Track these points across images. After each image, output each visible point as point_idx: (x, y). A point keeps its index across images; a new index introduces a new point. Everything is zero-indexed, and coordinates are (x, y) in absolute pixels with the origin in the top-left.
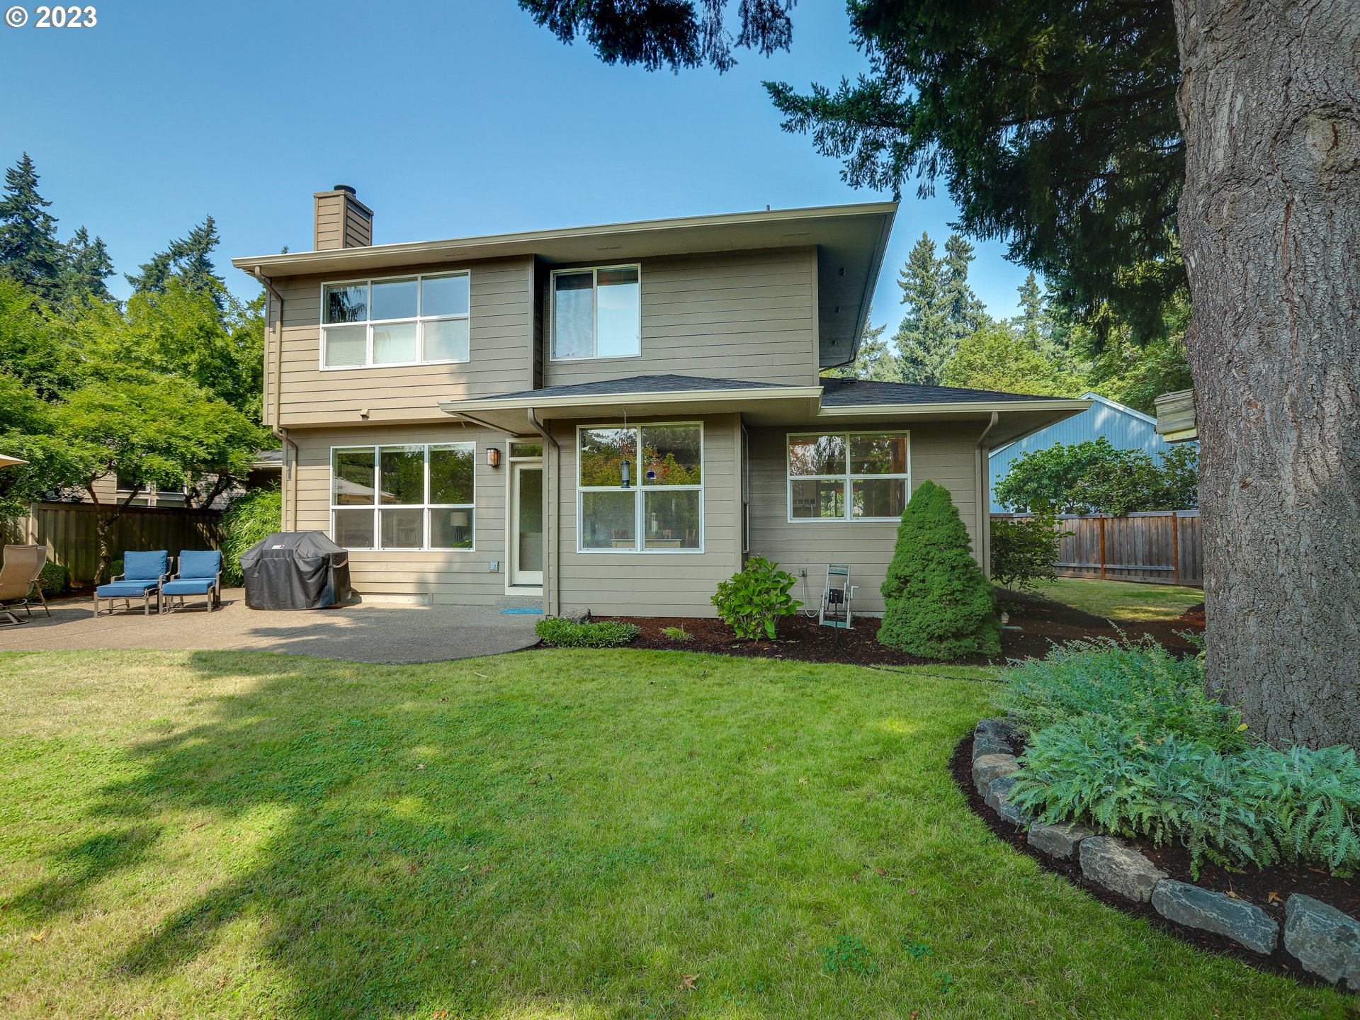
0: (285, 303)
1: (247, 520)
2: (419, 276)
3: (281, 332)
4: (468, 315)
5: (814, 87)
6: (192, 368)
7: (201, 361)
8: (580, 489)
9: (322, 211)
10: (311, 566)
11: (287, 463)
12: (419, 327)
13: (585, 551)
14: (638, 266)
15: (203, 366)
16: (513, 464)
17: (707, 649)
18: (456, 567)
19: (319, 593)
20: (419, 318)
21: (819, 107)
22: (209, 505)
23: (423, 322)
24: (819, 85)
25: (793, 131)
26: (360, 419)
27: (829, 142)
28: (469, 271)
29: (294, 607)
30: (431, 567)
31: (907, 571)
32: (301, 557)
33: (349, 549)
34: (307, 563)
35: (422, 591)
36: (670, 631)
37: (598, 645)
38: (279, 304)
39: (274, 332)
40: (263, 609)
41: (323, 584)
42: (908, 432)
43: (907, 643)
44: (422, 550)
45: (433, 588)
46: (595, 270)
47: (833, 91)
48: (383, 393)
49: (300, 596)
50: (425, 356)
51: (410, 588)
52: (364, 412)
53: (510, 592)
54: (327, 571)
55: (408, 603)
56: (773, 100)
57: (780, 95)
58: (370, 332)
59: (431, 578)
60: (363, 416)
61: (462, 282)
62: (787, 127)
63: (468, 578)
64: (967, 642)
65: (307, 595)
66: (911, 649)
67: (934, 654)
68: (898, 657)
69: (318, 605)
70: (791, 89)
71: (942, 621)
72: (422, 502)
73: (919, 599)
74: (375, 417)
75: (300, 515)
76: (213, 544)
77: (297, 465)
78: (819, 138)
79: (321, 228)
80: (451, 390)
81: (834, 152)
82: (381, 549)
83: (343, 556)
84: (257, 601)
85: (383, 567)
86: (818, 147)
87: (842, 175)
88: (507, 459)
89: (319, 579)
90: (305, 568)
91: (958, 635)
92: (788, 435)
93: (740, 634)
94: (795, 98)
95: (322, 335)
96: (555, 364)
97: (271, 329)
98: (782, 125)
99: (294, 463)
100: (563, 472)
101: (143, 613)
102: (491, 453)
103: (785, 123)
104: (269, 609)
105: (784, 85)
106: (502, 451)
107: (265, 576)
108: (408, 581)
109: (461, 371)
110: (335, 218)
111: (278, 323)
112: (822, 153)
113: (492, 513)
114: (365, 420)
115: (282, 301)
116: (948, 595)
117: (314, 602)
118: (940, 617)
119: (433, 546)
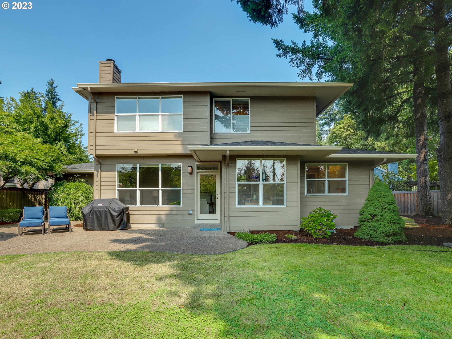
0: (98, 104)
1: (61, 194)
2: (160, 96)
3: (96, 115)
4: (182, 113)
5: (292, 42)
6: (32, 130)
7: (36, 127)
8: (237, 183)
9: (103, 69)
10: (117, 213)
11: (96, 170)
12: (160, 117)
13: (239, 206)
14: (249, 99)
15: (37, 130)
16: (197, 172)
17: (308, 242)
18: (174, 212)
19: (120, 224)
20: (160, 113)
21: (294, 50)
22: (32, 187)
23: (162, 115)
24: (294, 42)
25: (281, 57)
26: (134, 153)
27: (296, 62)
28: (182, 96)
29: (108, 229)
30: (164, 213)
31: (376, 213)
32: (112, 209)
33: (130, 206)
34: (115, 211)
35: (159, 222)
36: (290, 236)
37: (267, 242)
38: (95, 104)
39: (93, 115)
40: (94, 230)
41: (122, 220)
42: (347, 164)
43: (375, 238)
44: (158, 206)
45: (164, 221)
46: (231, 100)
47: (300, 45)
48: (144, 143)
49: (112, 225)
50: (162, 128)
51: (154, 221)
52: (136, 150)
53: (197, 222)
54: (123, 214)
55: (153, 227)
56: (275, 45)
57: (278, 44)
58: (138, 118)
59: (163, 217)
60: (135, 152)
61: (179, 101)
62: (279, 55)
63: (179, 217)
64: (398, 237)
65: (115, 224)
66: (377, 240)
67: (387, 241)
68: (370, 243)
69: (120, 228)
70: (283, 42)
71: (391, 230)
72: (159, 187)
73: (380, 222)
74: (140, 152)
75: (102, 192)
76: (35, 203)
77: (101, 171)
78: (292, 60)
79: (102, 76)
80: (175, 142)
81: (297, 66)
82: (140, 206)
83: (127, 209)
84: (91, 227)
85: (141, 213)
86: (291, 64)
87: (298, 74)
88: (196, 170)
89: (120, 218)
90: (114, 214)
91: (395, 235)
92: (305, 164)
93: (315, 236)
94: (284, 45)
95: (116, 118)
96: (215, 134)
97: (91, 114)
98: (277, 55)
99: (100, 170)
100: (230, 176)
101: (41, 233)
102: (190, 169)
103: (278, 54)
104: (98, 230)
105: (281, 40)
106: (193, 167)
107: (95, 217)
108: (153, 218)
109: (179, 135)
110: (109, 72)
111: (95, 112)
112: (292, 66)
113: (189, 191)
114: (136, 153)
115: (97, 103)
116: (393, 220)
117: (118, 227)
118: (390, 228)
119: (163, 204)
